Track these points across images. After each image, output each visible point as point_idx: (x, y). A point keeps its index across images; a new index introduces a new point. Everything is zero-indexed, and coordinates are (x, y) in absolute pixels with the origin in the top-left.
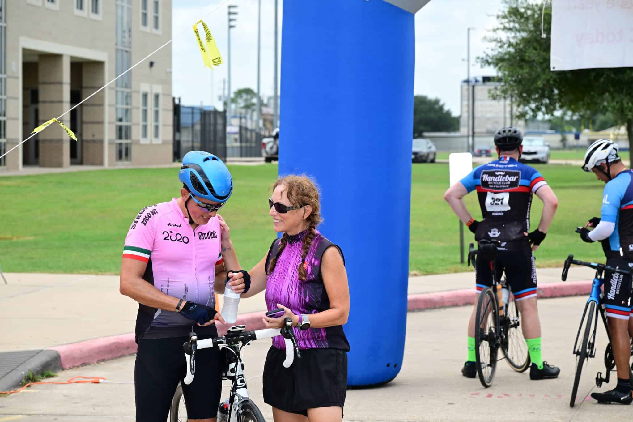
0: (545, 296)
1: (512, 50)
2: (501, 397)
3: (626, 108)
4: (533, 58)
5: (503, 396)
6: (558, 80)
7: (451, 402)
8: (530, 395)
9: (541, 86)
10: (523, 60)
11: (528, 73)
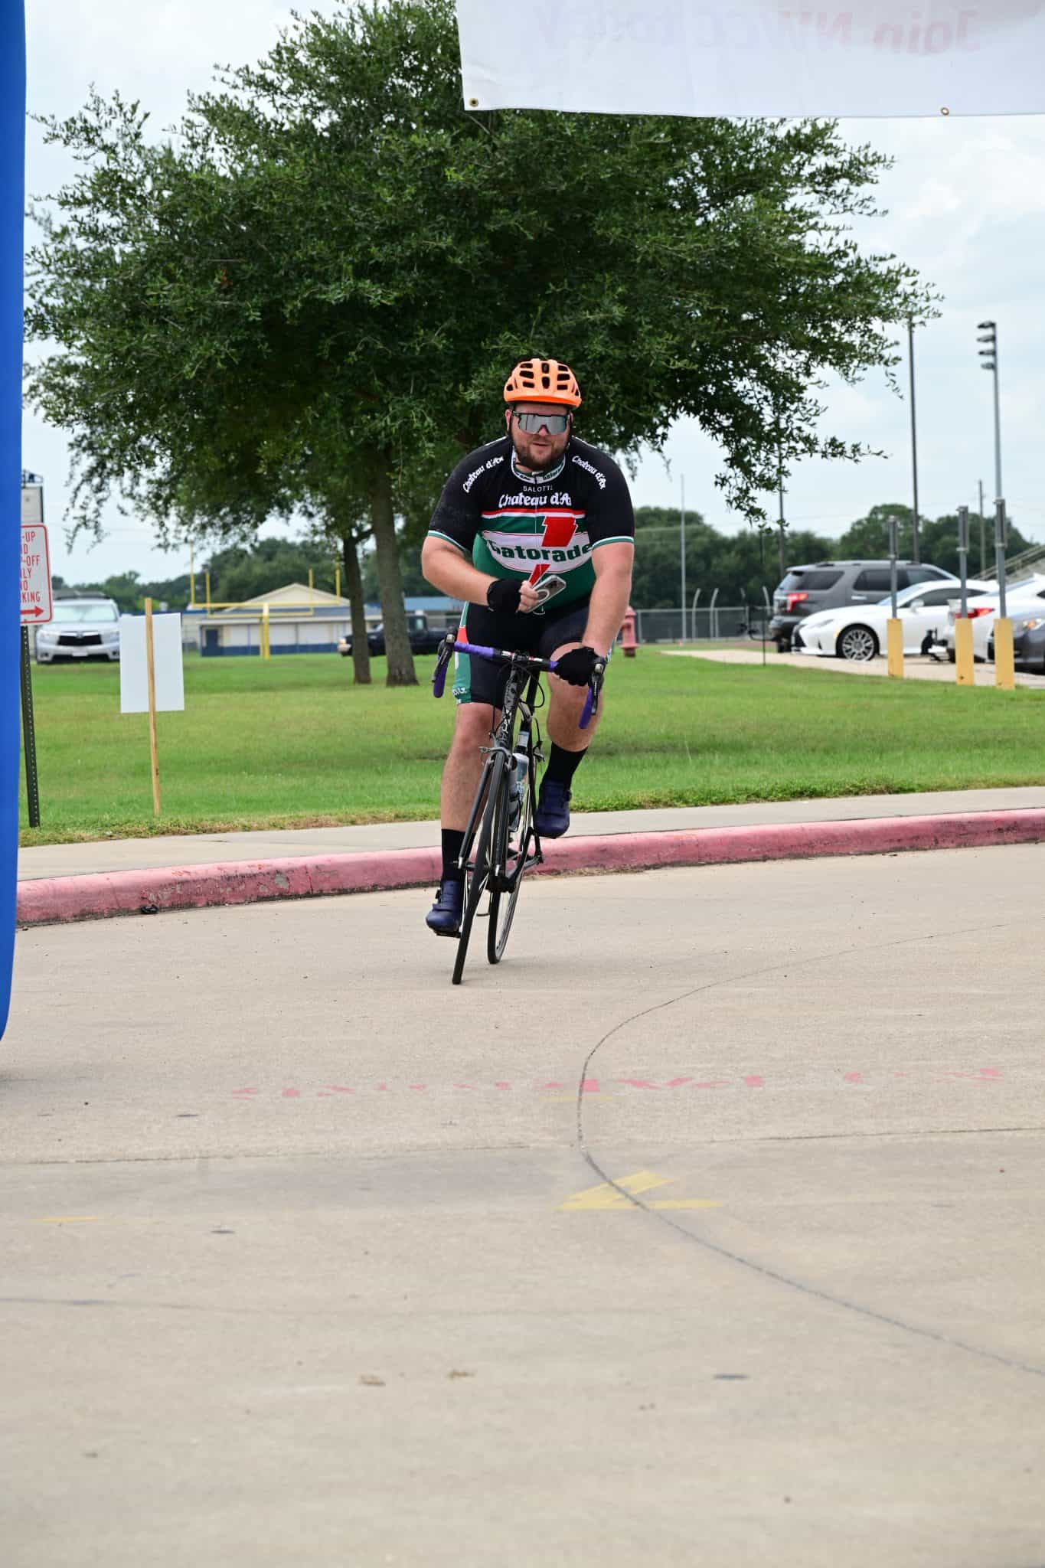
0: (292, 891)
2: (328, 1095)
3: (417, 430)
4: (168, 303)
5: (331, 1091)
6: (236, 361)
7: (181, 1111)
8: (412, 1087)
10: (135, 313)
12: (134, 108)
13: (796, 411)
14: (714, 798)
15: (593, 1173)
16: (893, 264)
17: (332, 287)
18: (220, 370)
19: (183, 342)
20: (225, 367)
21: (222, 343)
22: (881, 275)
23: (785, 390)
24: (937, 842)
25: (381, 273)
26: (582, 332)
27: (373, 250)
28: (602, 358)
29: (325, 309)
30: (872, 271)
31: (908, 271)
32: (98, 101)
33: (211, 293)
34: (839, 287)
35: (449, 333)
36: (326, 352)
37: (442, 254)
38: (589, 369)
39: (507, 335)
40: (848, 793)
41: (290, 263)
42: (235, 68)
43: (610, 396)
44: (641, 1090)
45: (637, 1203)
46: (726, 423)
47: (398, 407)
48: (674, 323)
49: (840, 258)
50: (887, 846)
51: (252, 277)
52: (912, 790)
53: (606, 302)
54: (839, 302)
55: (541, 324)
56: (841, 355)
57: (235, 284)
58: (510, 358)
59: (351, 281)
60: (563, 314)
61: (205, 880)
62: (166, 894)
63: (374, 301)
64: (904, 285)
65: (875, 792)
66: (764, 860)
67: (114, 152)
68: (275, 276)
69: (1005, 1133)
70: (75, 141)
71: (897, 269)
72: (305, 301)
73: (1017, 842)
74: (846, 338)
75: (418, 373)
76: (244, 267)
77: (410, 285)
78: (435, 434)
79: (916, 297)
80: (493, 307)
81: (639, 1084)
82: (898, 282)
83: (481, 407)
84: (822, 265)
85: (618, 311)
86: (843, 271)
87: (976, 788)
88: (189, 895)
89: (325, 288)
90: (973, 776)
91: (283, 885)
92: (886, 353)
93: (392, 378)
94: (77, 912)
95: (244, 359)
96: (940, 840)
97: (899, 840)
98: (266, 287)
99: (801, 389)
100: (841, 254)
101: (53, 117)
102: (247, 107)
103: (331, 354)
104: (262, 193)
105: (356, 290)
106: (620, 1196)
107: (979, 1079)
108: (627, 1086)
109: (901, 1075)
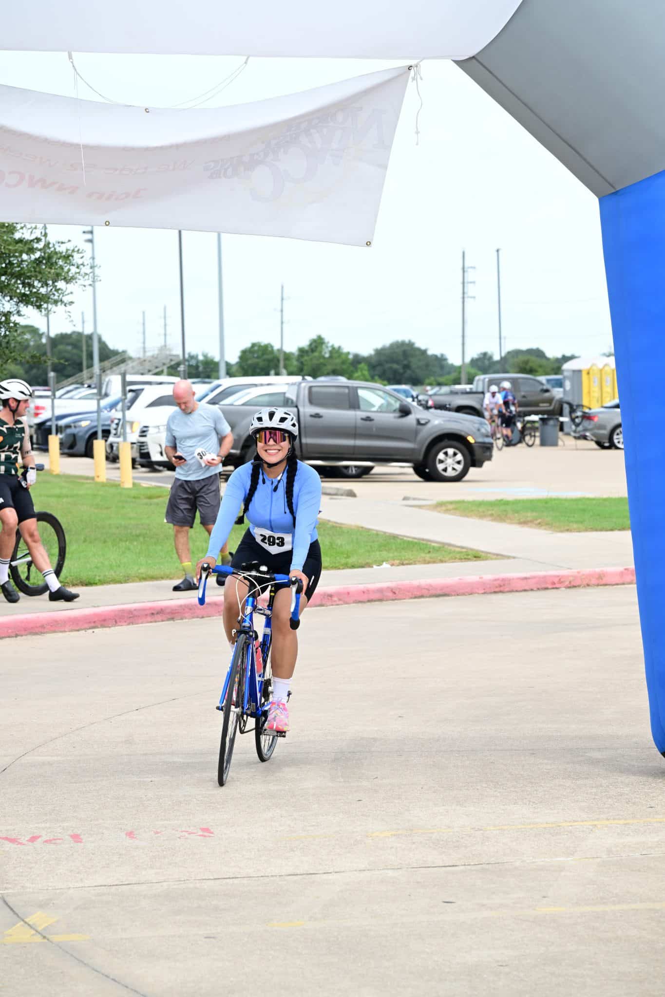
15: (11, 913)
16: (70, 246)
22: (62, 253)
24: (116, 622)
30: (57, 250)
31: (78, 250)
34: (38, 261)
44: (16, 846)
45: (44, 937)
49: (37, 242)
50: (86, 626)
52: (96, 584)
54: (40, 273)
56: (38, 301)
64: (77, 259)
66: (16, 636)
69: (228, 880)
71: (72, 249)
73: (163, 621)
74: (42, 290)
79: (84, 266)
81: (12, 841)
82: (73, 256)
84: (27, 246)
86: (40, 250)
87: (133, 581)
92: (66, 299)
96: (118, 621)
97: (94, 622)
100: (38, 240)
106: (33, 932)
107: (200, 835)
108: (6, 842)
109: (157, 833)
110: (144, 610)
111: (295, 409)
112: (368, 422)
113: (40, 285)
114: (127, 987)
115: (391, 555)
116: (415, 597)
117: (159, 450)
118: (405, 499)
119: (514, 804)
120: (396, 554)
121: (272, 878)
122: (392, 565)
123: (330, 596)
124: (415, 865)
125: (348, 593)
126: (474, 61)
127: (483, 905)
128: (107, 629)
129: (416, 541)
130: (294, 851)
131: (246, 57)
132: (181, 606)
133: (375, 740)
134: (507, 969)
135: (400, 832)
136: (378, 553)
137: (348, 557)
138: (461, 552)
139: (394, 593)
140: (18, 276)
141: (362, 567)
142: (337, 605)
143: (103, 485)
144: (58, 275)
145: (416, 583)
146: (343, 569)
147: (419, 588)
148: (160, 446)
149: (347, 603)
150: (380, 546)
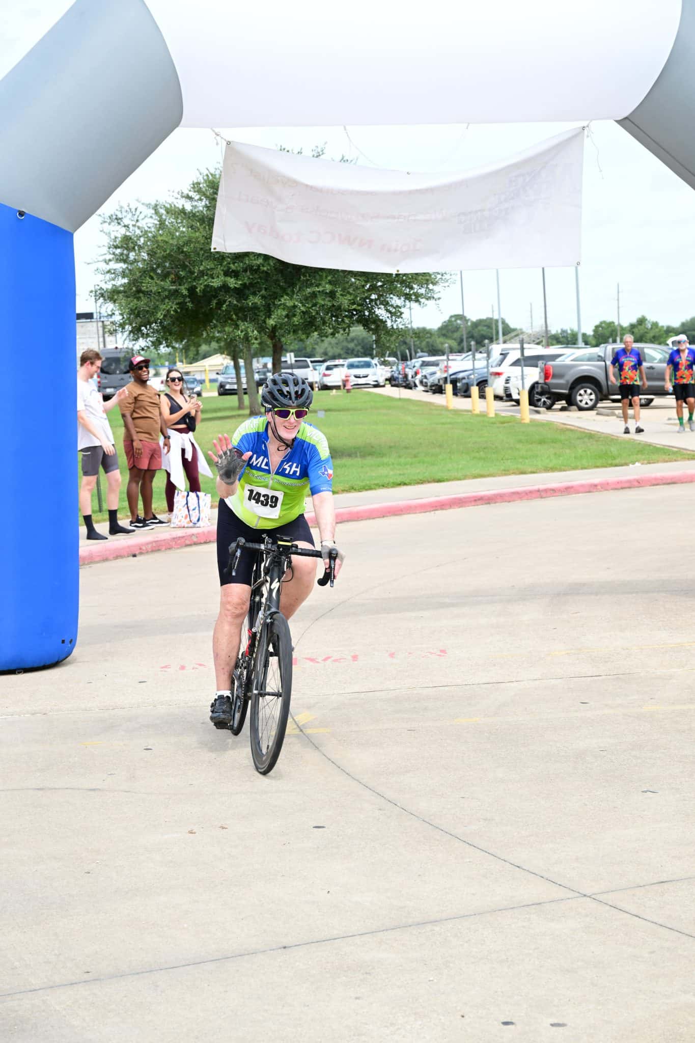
0: (199, 542)
1: (126, 281)
2: (196, 669)
3: (251, 336)
4: (152, 288)
6: (179, 310)
7: (140, 679)
9: (162, 317)
10: (139, 291)
11: (145, 304)
12: (136, 209)
13: (401, 322)
14: (367, 488)
17: (215, 280)
18: (173, 315)
19: (157, 303)
20: (174, 313)
21: (173, 303)
23: (396, 313)
25: (235, 274)
26: (314, 295)
27: (232, 266)
28: (323, 305)
29: (213, 288)
32: (122, 207)
33: (167, 284)
35: (263, 297)
36: (214, 304)
37: (259, 266)
38: (318, 309)
39: (285, 297)
40: (418, 483)
41: (199, 270)
42: (176, 191)
43: (326, 319)
44: (311, 663)
45: (301, 730)
46: (373, 327)
47: (243, 327)
48: (351, 290)
51: (184, 277)
53: (323, 283)
54: (416, 279)
55: (298, 292)
56: (417, 298)
57: (179, 280)
58: (287, 306)
59: (223, 278)
60: (307, 288)
61: (164, 540)
62: (150, 546)
63: (232, 286)
65: (429, 482)
66: (383, 517)
67: (128, 227)
68: (193, 276)
70: (113, 224)
72: (205, 286)
73: (482, 504)
74: (419, 291)
75: (251, 313)
76: (181, 273)
77: (246, 279)
78: (258, 337)
80: (279, 285)
81: (312, 660)
83: (276, 325)
85: (328, 288)
87: (469, 478)
88: (159, 547)
89: (213, 280)
90: (468, 473)
91: (195, 539)
92: (436, 296)
93: (240, 315)
94: (115, 556)
95: (181, 309)
97: (436, 507)
98: (189, 280)
99: (401, 313)
101: (104, 214)
102: (181, 207)
103: (216, 306)
104: (187, 243)
105: (225, 281)
106: (295, 726)
107: (439, 655)
108: (308, 661)
109: (410, 653)
110: (469, 498)
111: (603, 363)
112: (651, 370)
113: (418, 288)
114: (339, 767)
115: (643, 457)
116: (654, 485)
117: (518, 392)
118: (669, 419)
119: (659, 630)
120: (647, 456)
121: (472, 686)
122: (642, 464)
123: (596, 486)
124: (573, 676)
125: (608, 484)
126: (627, 121)
127: (606, 705)
128: (444, 511)
129: (662, 447)
130: (494, 665)
131: (466, 125)
132: (494, 495)
133: (584, 584)
134: (604, 753)
135: (573, 651)
136: (635, 456)
137: (614, 458)
138: (689, 455)
139: (639, 482)
140: (403, 282)
141: (622, 465)
142: (601, 491)
143: (477, 415)
144: (427, 280)
145: (653, 475)
146: (610, 467)
147: (656, 479)
148: (518, 389)
149: (607, 490)
150: (638, 451)
